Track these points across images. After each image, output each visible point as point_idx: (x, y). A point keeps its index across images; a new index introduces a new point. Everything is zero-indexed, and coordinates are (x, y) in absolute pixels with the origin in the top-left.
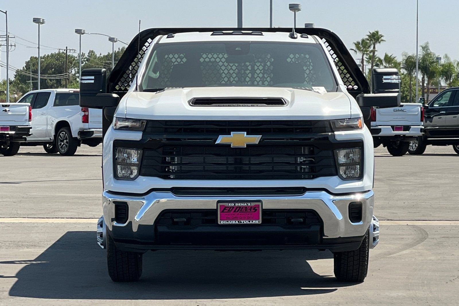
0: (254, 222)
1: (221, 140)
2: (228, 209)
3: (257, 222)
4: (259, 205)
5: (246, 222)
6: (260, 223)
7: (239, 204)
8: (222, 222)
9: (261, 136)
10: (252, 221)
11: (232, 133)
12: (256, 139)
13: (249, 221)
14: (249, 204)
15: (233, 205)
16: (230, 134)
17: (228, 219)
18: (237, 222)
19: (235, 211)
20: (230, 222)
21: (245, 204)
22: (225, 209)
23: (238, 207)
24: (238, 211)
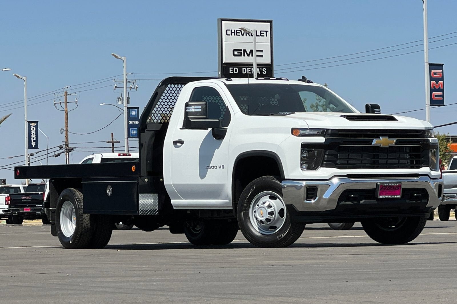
0: (397, 196)
1: (375, 142)
2: (385, 188)
3: (399, 196)
4: (401, 185)
5: (393, 197)
6: (401, 197)
7: (391, 185)
8: (380, 197)
10: (396, 196)
11: (381, 137)
12: (394, 142)
13: (395, 196)
14: (396, 184)
15: (387, 185)
17: (383, 195)
18: (388, 197)
19: (387, 190)
20: (384, 197)
21: (394, 185)
22: (382, 188)
23: (390, 186)
24: (389, 189)
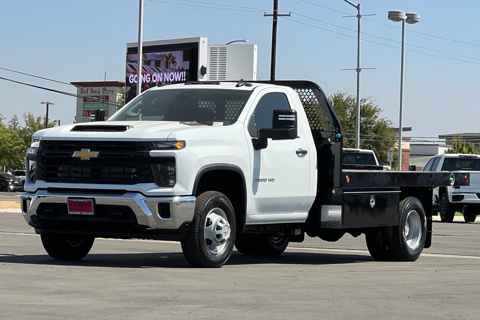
1: (75, 154)
2: (74, 203)
3: (91, 213)
4: (91, 201)
5: (85, 213)
6: (93, 214)
7: (80, 200)
8: (71, 213)
9: (99, 152)
10: (88, 213)
11: (82, 149)
12: (95, 154)
13: (87, 213)
14: (85, 200)
15: (76, 200)
16: (81, 151)
17: (74, 210)
18: (80, 213)
19: (78, 205)
20: (76, 213)
21: (83, 200)
22: (72, 204)
23: (79, 202)
24: (80, 205)
